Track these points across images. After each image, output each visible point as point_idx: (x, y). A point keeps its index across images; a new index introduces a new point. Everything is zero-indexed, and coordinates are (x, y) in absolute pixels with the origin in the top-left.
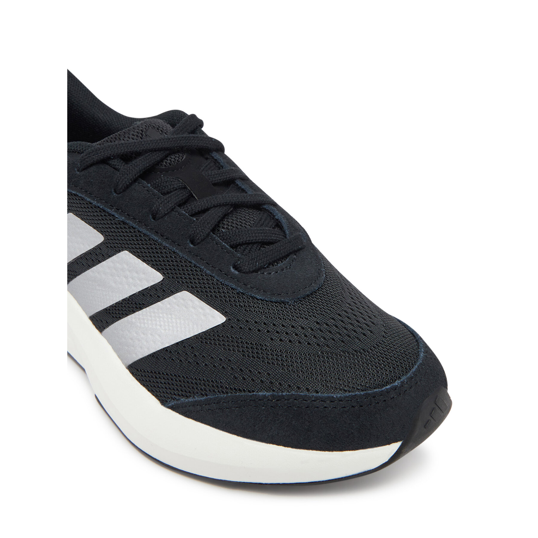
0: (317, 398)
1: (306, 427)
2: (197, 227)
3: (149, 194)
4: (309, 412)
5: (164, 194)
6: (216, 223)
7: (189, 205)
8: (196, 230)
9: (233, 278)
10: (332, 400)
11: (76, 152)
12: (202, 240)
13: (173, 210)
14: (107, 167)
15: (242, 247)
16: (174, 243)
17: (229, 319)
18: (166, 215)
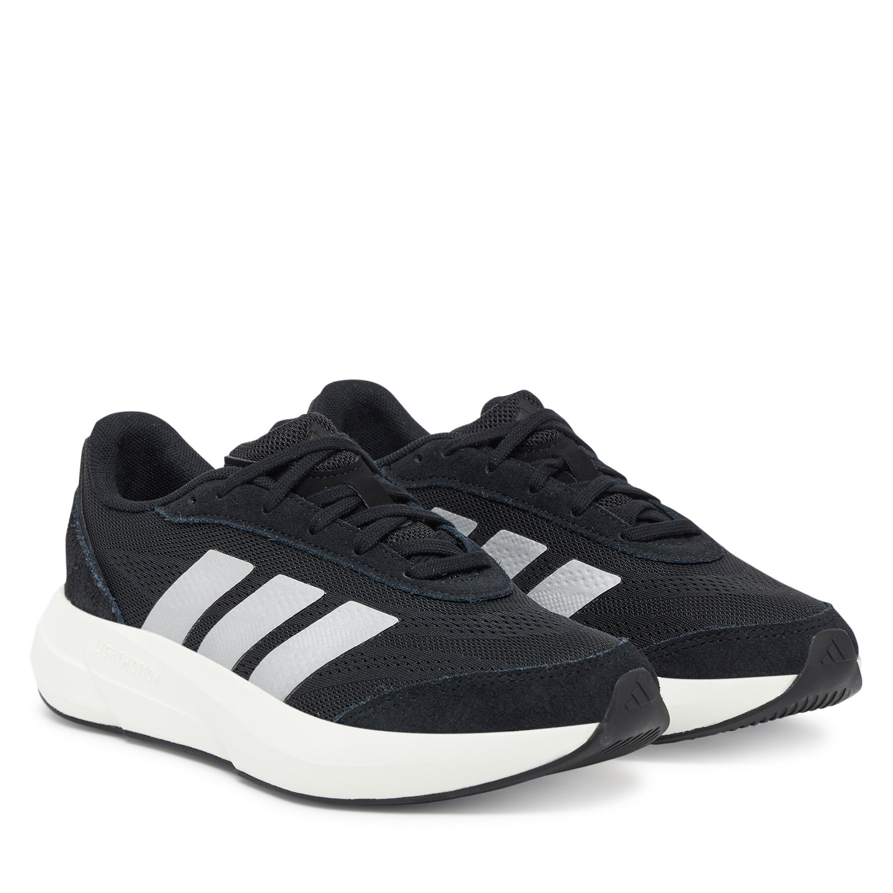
0: (503, 674)
1: (491, 704)
2: (364, 535)
3: (303, 507)
4: (494, 688)
5: (323, 507)
6: (386, 532)
7: (354, 516)
8: (363, 538)
9: (406, 581)
10: (519, 673)
11: (214, 479)
12: (371, 548)
13: (333, 521)
14: (253, 486)
15: (416, 558)
16: (337, 554)
17: (403, 620)
18: (325, 526)
